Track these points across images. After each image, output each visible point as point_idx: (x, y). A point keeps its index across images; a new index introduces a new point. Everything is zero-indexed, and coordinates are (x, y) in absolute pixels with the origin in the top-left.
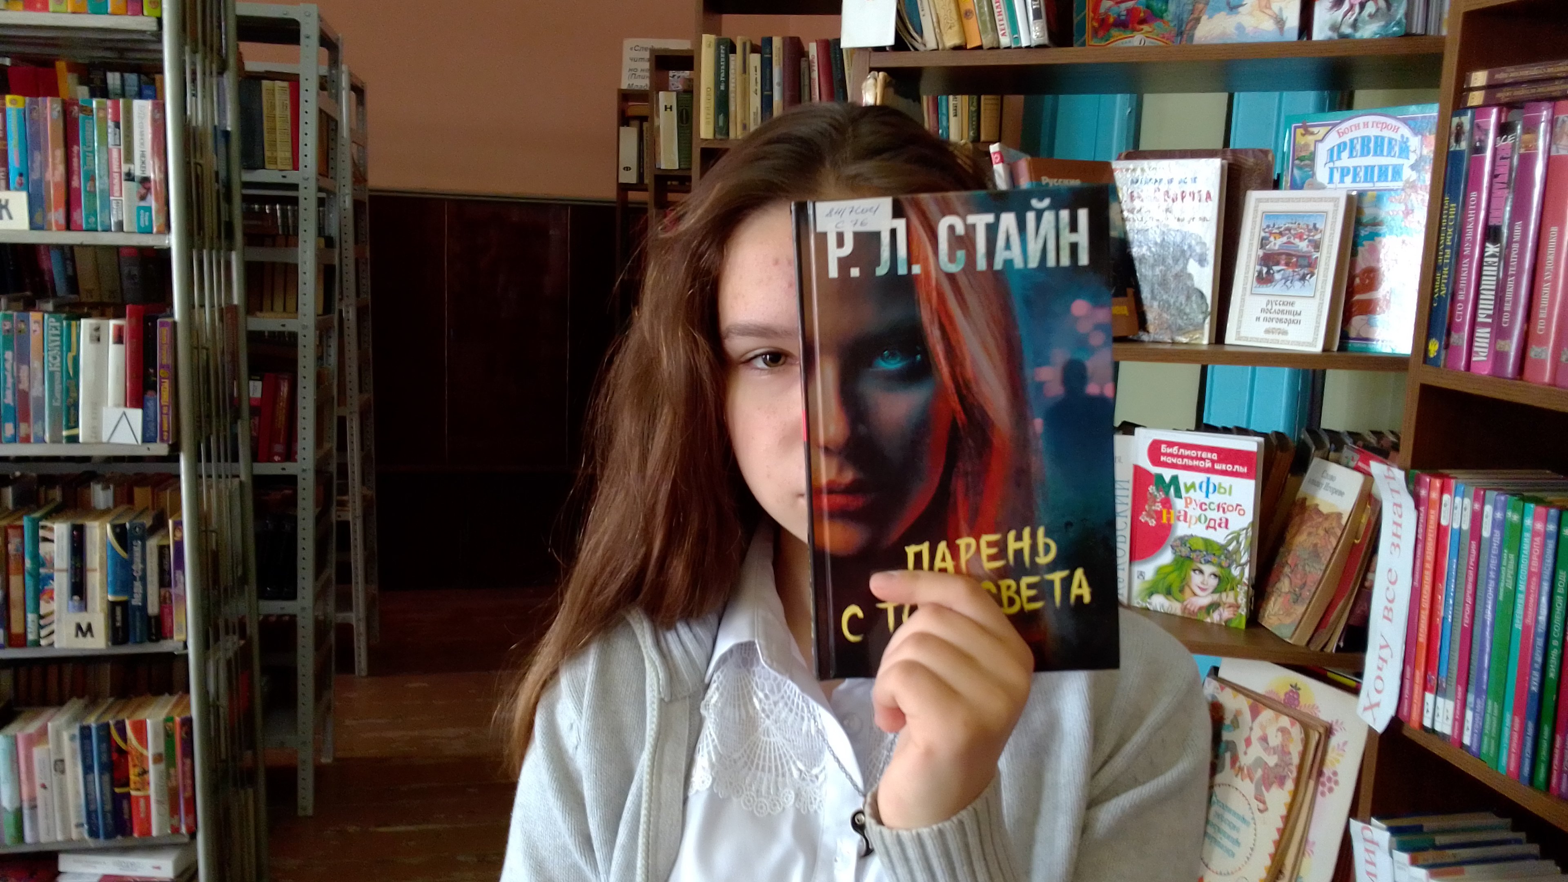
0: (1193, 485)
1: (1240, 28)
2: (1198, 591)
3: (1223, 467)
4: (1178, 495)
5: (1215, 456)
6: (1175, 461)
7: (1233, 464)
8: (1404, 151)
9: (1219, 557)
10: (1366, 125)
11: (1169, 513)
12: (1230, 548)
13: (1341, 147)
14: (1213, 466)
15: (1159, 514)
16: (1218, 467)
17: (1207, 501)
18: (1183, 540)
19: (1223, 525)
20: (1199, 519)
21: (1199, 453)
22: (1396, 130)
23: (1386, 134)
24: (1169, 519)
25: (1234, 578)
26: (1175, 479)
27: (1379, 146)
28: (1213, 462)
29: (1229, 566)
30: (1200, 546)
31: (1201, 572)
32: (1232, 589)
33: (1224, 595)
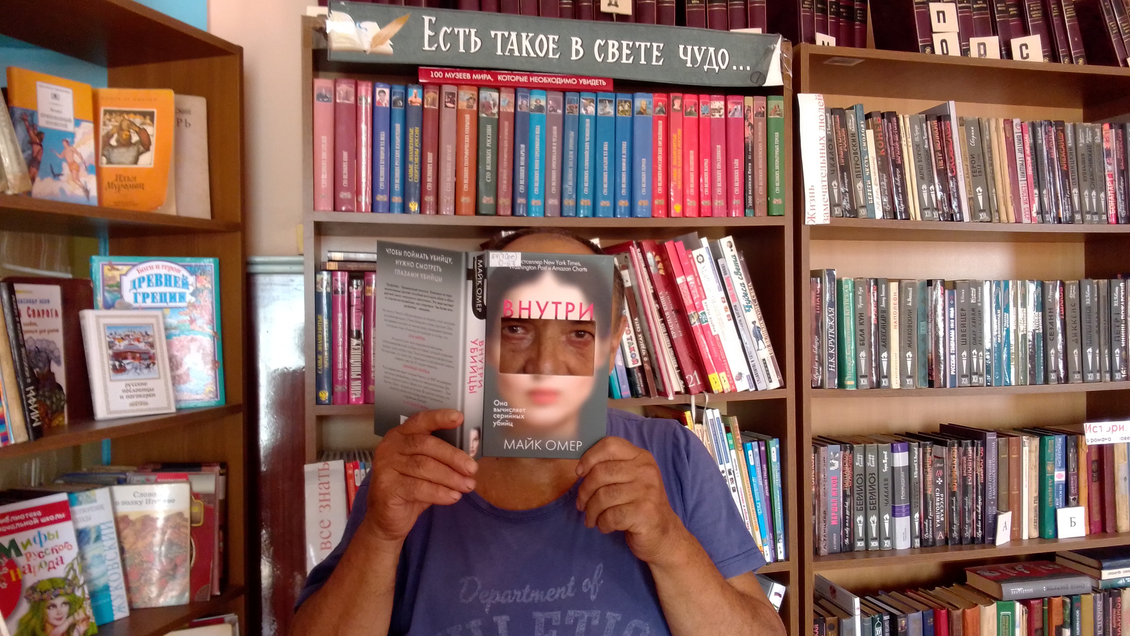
0: (29, 542)
1: (62, 190)
2: (56, 622)
3: (47, 519)
4: (19, 553)
5: (39, 513)
6: (9, 528)
7: (54, 514)
8: (185, 284)
9: (64, 588)
10: (158, 267)
11: (15, 572)
12: (70, 577)
13: (141, 280)
14: (40, 521)
15: (8, 576)
16: (43, 520)
17: (43, 549)
18: (33, 588)
19: (60, 563)
20: (41, 566)
21: (27, 515)
22: (178, 271)
23: (173, 273)
24: (17, 576)
25: (79, 598)
26: (13, 543)
27: (168, 280)
28: (39, 518)
29: (73, 591)
30: (48, 586)
31: (54, 606)
32: (80, 607)
33: (76, 615)
